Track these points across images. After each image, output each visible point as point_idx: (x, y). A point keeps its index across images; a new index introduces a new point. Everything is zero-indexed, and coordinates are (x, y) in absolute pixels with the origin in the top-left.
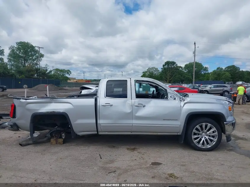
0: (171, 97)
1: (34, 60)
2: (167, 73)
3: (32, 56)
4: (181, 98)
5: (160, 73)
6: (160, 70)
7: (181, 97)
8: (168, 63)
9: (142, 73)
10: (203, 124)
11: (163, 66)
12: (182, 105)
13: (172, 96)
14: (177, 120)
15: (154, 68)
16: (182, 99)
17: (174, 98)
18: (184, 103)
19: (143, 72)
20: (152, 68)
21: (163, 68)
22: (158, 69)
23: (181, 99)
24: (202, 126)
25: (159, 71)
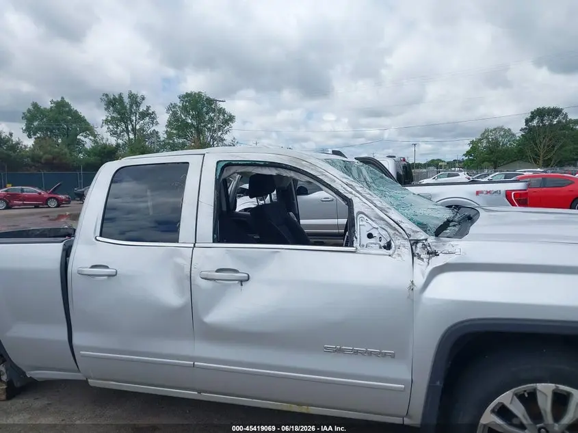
0: (370, 236)
1: (215, 131)
2: (537, 141)
3: (211, 120)
4: (417, 242)
5: (517, 141)
6: (519, 134)
7: (422, 235)
8: (540, 113)
9: (469, 144)
10: (540, 386)
11: (527, 121)
12: (420, 281)
13: (375, 233)
14: (393, 356)
15: (502, 129)
16: (424, 246)
17: (383, 243)
18: (430, 268)
19: (472, 142)
20: (495, 129)
21: (526, 129)
22: (514, 131)
23: (420, 245)
24: (533, 395)
25: (514, 135)
